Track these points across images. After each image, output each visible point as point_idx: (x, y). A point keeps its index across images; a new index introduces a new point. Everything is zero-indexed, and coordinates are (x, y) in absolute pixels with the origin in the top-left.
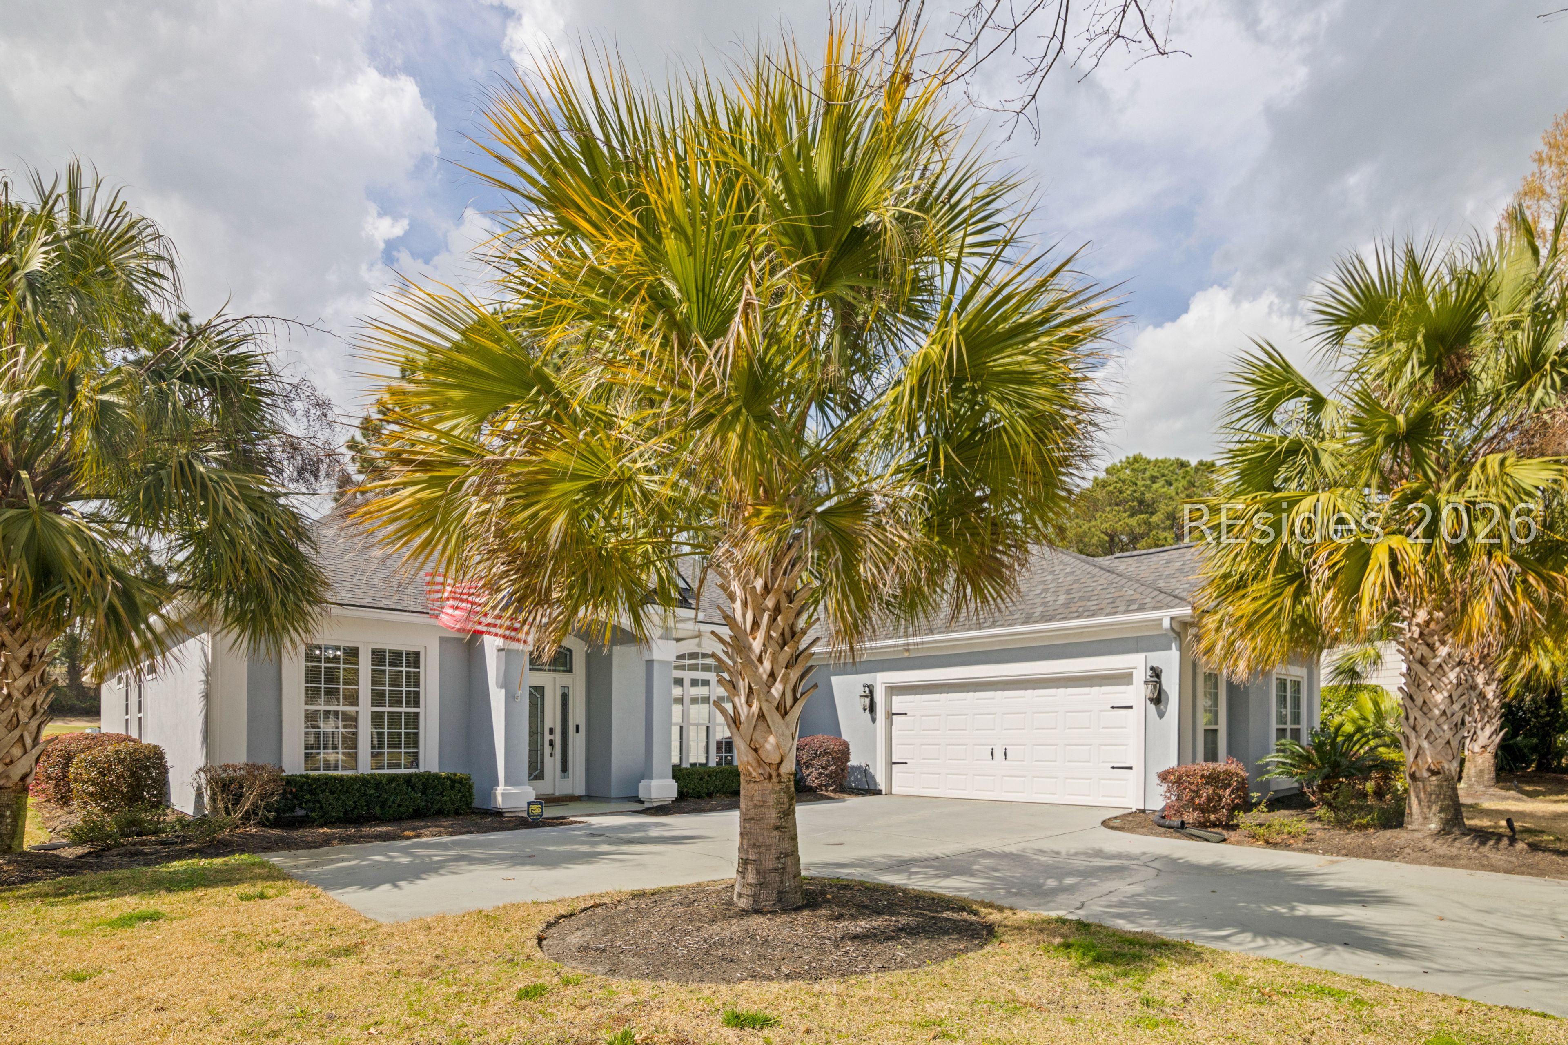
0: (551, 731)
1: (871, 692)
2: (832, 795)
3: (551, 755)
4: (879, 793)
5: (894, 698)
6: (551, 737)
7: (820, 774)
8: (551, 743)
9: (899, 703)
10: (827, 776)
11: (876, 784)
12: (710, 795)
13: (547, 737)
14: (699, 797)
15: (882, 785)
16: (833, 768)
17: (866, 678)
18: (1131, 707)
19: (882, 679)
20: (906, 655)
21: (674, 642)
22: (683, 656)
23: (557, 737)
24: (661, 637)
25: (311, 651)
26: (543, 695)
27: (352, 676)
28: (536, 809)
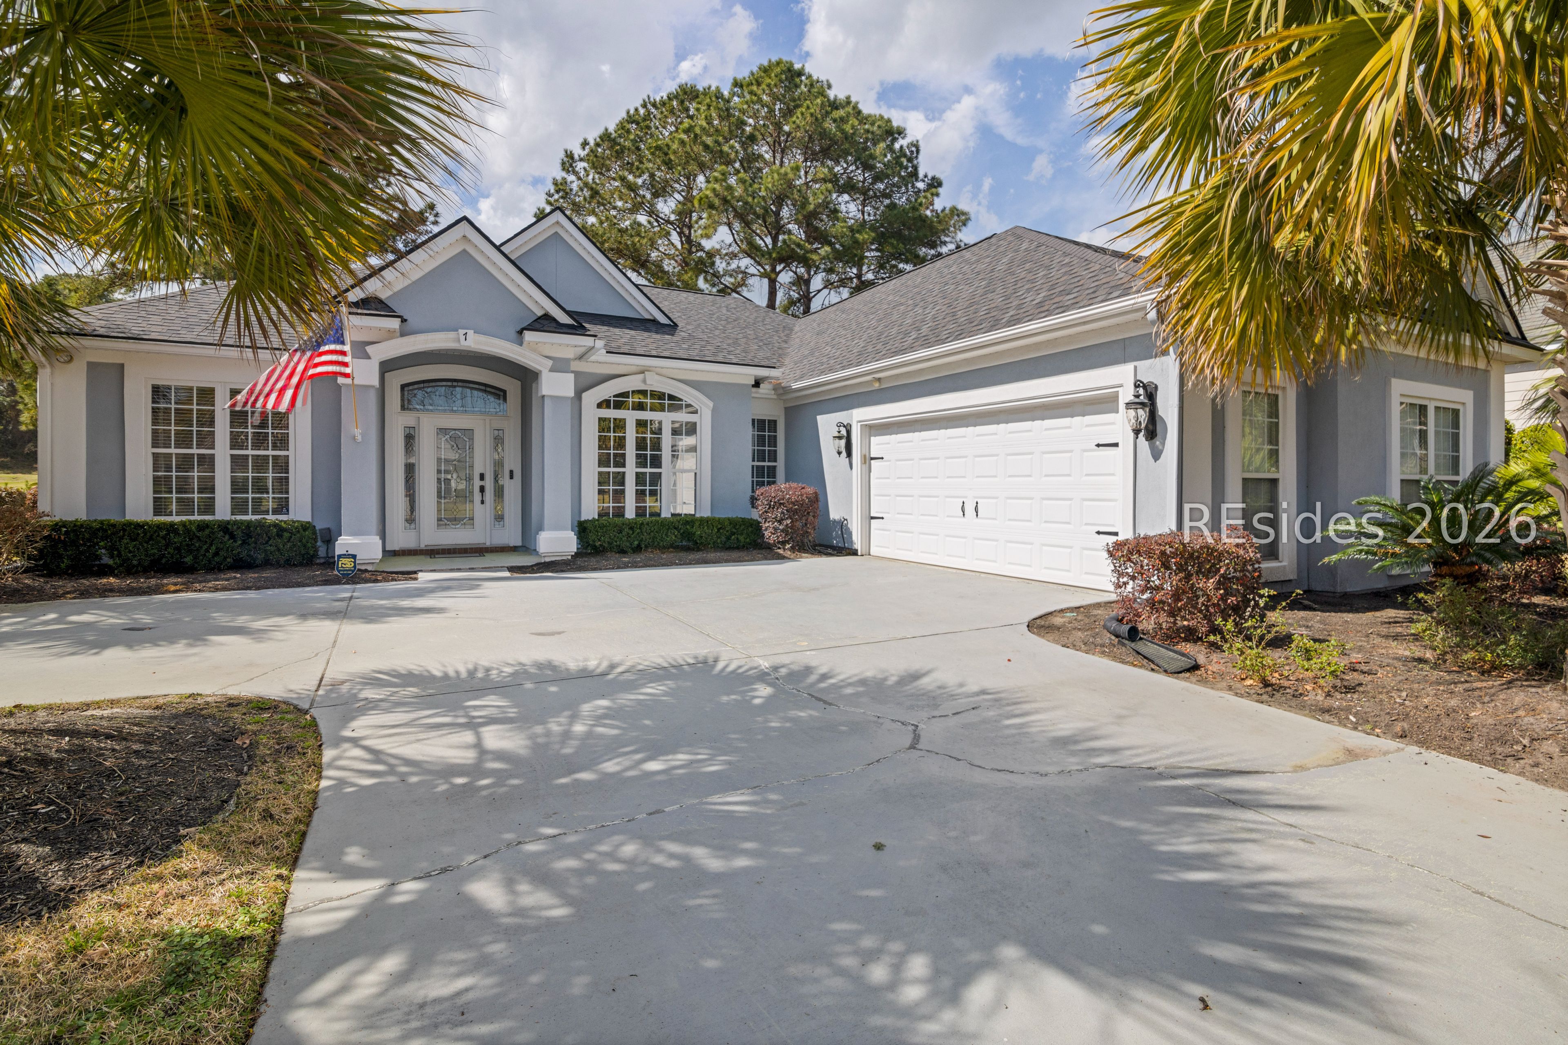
0: (482, 477)
1: (849, 432)
2: (788, 553)
3: (482, 502)
4: (854, 553)
5: (872, 438)
6: (482, 483)
7: (775, 529)
8: (482, 489)
9: (879, 444)
10: (782, 531)
11: (852, 542)
12: (638, 549)
13: (477, 483)
14: (623, 552)
15: (858, 544)
16: (789, 521)
17: (841, 416)
18: (1116, 445)
19: (859, 416)
20: (877, 385)
21: (572, 375)
22: (625, 395)
23: (489, 483)
24: (551, 370)
25: (158, 392)
26: (472, 439)
27: (208, 419)
28: (347, 564)
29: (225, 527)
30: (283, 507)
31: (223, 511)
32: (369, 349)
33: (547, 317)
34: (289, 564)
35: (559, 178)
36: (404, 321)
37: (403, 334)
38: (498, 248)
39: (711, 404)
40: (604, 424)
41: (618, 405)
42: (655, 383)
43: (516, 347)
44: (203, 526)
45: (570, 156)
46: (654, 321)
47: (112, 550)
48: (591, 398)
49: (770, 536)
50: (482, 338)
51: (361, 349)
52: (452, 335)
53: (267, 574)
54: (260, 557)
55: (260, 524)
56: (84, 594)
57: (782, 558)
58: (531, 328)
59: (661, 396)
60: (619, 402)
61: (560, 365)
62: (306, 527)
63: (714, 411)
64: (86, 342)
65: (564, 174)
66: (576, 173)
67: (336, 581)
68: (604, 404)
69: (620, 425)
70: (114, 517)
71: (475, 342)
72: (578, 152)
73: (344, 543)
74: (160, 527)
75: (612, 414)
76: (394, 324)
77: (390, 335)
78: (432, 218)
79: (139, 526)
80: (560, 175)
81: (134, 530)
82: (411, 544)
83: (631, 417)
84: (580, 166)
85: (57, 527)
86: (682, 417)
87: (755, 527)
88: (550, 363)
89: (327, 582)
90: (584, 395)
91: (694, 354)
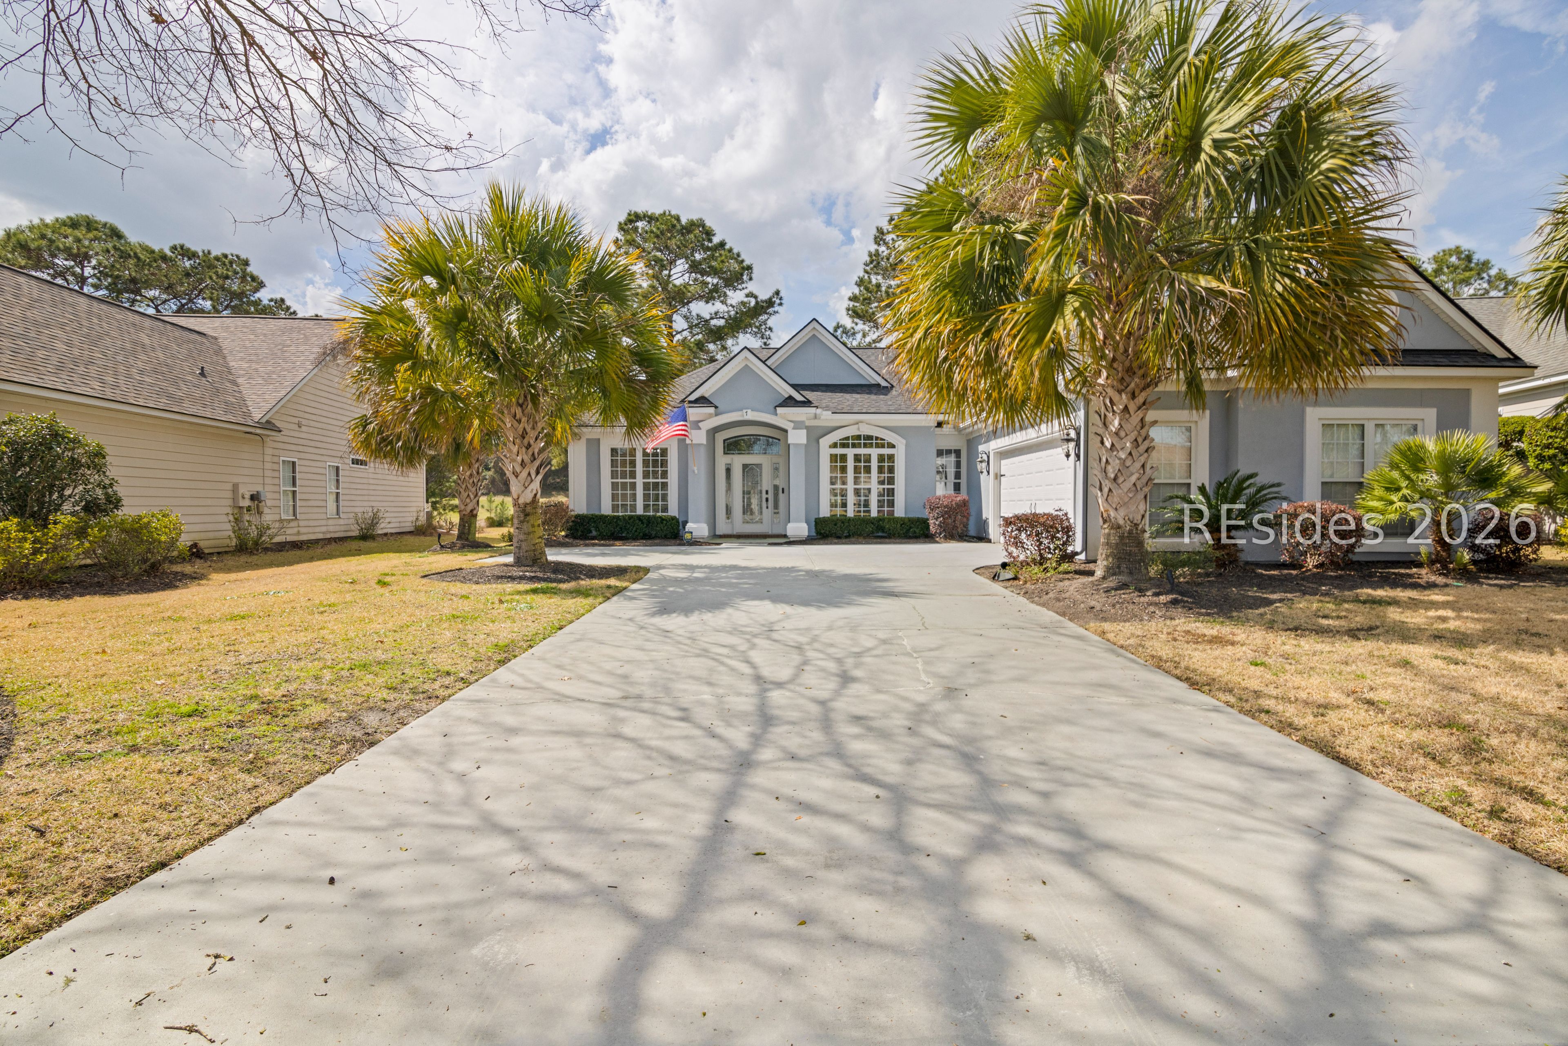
0: (767, 492)
1: (988, 458)
2: (942, 540)
3: (766, 507)
4: (989, 541)
5: (1003, 460)
6: (767, 496)
7: (937, 524)
8: (767, 500)
9: (1006, 465)
10: (942, 526)
11: (987, 533)
13: (764, 496)
15: (992, 535)
19: (995, 446)
21: (805, 431)
22: (847, 438)
23: (771, 496)
24: (794, 428)
25: (614, 451)
26: (761, 469)
27: (633, 463)
28: (688, 536)
29: (639, 518)
30: (665, 509)
31: (640, 511)
32: (700, 424)
33: (790, 398)
34: (666, 537)
35: (873, 250)
36: (716, 407)
37: (716, 415)
38: (764, 362)
39: (904, 441)
40: (834, 458)
41: (844, 446)
42: (865, 430)
43: (774, 417)
44: (631, 517)
45: (880, 231)
46: (878, 385)
47: (597, 528)
48: (825, 442)
49: (933, 529)
50: (755, 413)
51: (696, 425)
52: (740, 413)
53: (657, 541)
54: (654, 533)
55: (654, 517)
56: (586, 545)
57: (937, 542)
58: (781, 405)
59: (870, 438)
60: (844, 444)
61: (798, 425)
62: (673, 518)
63: (907, 446)
64: (584, 430)
65: (876, 247)
66: (886, 244)
67: (684, 545)
68: (835, 445)
69: (844, 458)
70: (597, 513)
71: (751, 416)
72: (886, 227)
73: (690, 526)
74: (614, 517)
75: (839, 451)
76: (711, 410)
77: (710, 416)
78: (778, 301)
79: (606, 516)
80: (873, 248)
81: (603, 518)
82: (729, 532)
83: (850, 452)
84: (889, 238)
85: (577, 516)
86: (886, 451)
87: (924, 522)
88: (792, 425)
89: (680, 545)
90: (821, 441)
91: (892, 409)
